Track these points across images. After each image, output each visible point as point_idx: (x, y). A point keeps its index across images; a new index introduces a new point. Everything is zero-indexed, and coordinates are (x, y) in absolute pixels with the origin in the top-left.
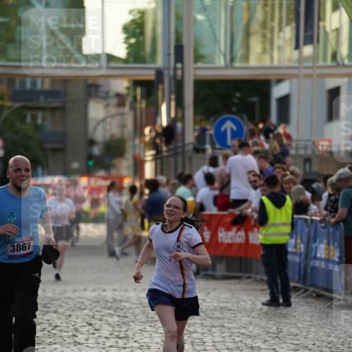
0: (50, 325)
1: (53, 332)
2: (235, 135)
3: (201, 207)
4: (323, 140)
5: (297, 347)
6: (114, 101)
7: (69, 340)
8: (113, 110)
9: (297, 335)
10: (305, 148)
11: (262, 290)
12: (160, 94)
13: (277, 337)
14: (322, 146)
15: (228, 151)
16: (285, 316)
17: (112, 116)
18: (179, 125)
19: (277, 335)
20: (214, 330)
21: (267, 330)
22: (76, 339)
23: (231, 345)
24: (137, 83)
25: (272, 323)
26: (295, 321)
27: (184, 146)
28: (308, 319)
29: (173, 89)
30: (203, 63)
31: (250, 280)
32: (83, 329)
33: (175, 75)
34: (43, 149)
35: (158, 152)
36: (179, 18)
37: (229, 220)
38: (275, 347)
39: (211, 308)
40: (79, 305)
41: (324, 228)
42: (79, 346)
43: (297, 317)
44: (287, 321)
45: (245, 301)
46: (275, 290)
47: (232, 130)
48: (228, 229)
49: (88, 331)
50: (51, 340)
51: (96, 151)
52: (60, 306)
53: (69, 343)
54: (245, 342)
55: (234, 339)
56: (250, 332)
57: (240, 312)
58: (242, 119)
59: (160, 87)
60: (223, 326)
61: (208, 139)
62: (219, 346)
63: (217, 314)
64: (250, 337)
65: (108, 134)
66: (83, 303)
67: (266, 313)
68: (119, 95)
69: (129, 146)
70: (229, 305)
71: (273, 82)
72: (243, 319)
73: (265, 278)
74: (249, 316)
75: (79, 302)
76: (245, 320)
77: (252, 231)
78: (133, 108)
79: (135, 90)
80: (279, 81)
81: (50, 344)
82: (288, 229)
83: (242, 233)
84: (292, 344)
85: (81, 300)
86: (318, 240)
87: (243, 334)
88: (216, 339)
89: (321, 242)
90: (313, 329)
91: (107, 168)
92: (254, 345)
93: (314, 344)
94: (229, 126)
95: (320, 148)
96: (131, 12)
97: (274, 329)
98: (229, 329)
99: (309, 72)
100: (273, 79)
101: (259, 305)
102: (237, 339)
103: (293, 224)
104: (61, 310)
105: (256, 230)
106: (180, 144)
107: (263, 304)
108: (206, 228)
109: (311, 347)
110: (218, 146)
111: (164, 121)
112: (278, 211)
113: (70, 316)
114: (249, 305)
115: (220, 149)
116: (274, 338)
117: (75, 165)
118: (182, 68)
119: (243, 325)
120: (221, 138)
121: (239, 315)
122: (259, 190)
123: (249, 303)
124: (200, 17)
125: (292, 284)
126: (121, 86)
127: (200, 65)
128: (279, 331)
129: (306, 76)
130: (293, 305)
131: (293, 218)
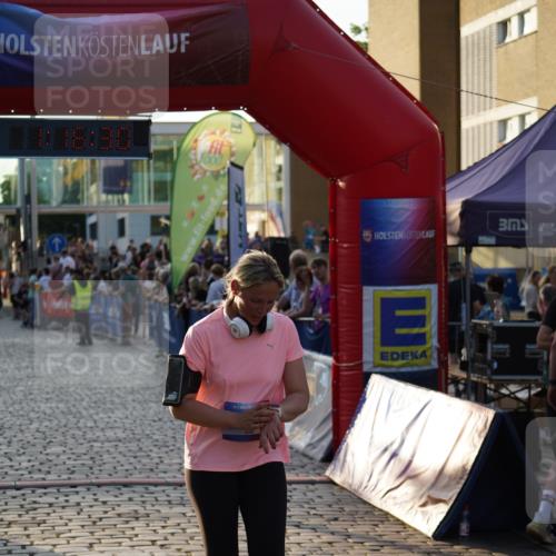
2: (61, 246)
15: (58, 255)
24: (7, 217)
33: (27, 212)
36: (29, 177)
47: (59, 243)
59: (19, 218)
69: (4, 253)
79: (6, 221)
94: (57, 240)
96: (6, 176)
110: (50, 252)
111: (22, 238)
118: (30, 208)
120: (52, 247)
124: (45, 179)
127: (42, 205)
129: (102, 212)
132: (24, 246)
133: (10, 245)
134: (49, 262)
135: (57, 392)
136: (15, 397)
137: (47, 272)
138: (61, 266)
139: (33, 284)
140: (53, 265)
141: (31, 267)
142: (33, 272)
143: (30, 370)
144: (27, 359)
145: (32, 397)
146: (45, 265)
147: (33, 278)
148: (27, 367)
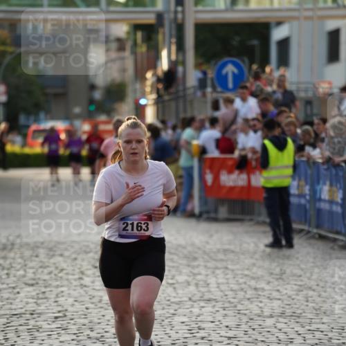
0: (57, 268)
1: (60, 275)
2: (238, 79)
3: (203, 151)
4: (324, 82)
5: (301, 288)
6: (114, 45)
7: (75, 283)
8: (114, 55)
9: (300, 276)
10: (306, 90)
11: (265, 232)
12: (160, 37)
13: (280, 278)
14: (323, 88)
16: (288, 258)
17: (113, 61)
18: (180, 69)
19: (281, 276)
20: (218, 272)
21: (271, 271)
22: (82, 282)
23: (235, 287)
25: (276, 264)
26: (298, 262)
27: (185, 89)
28: (311, 260)
29: (174, 32)
30: (203, 6)
31: (252, 223)
32: (89, 272)
33: (176, 18)
34: (46, 95)
35: (159, 96)
37: (230, 163)
38: (279, 288)
39: (215, 250)
40: (84, 248)
41: (326, 170)
42: (85, 289)
43: (301, 258)
44: (291, 262)
45: (248, 244)
46: (278, 232)
47: (234, 74)
48: (230, 172)
49: (94, 274)
50: (58, 283)
51: (98, 95)
52: (66, 249)
53: (75, 286)
54: (248, 283)
55: (237, 281)
56: (254, 273)
57: (243, 254)
58: (243, 61)
59: (161, 30)
60: (227, 268)
61: (209, 82)
62: (223, 287)
63: (221, 256)
64: (253, 278)
65: (109, 79)
66: (88, 246)
67: (269, 255)
68: (119, 40)
70: (232, 247)
71: (273, 25)
72: (247, 261)
73: (268, 220)
74: (252, 258)
75: (84, 246)
76: (248, 261)
77: (254, 173)
78: (134, 53)
79: (135, 34)
80: (279, 24)
81: (57, 287)
82: (290, 171)
83: (244, 176)
84: (296, 285)
85: (86, 244)
86: (321, 182)
87: (246, 275)
88: (220, 281)
89: (325, 184)
90: (316, 270)
91: (109, 112)
92: (258, 286)
93: (318, 285)
94: (230, 69)
95: (321, 90)
97: (277, 270)
98: (233, 270)
99: (309, 14)
100: (273, 21)
101: (262, 247)
102: (241, 281)
103: (295, 167)
104: (67, 254)
105: (258, 173)
106: (181, 88)
107: (267, 246)
108: (208, 171)
109: (315, 287)
110: (219, 89)
111: (164, 65)
112: (280, 154)
113: (75, 259)
114: (252, 247)
115: (222, 92)
116: (277, 279)
117: (77, 110)
118: (183, 12)
119: (246, 267)
120: (222, 80)
121: (242, 257)
122: (259, 133)
123: (252, 245)
125: (295, 226)
126: (121, 30)
127: (200, 8)
128: (283, 273)
129: (307, 18)
130: (296, 246)
131: (295, 161)
132: (169, 79)
133: (140, 76)
134: (216, 106)
135: (244, 327)
136: (172, 333)
137: (214, 122)
138: (236, 113)
139: (188, 143)
140: (223, 112)
141: (182, 116)
142: (188, 123)
143: (192, 288)
144: (186, 270)
145: (202, 333)
146: (209, 112)
147: (188, 133)
148: (188, 283)
